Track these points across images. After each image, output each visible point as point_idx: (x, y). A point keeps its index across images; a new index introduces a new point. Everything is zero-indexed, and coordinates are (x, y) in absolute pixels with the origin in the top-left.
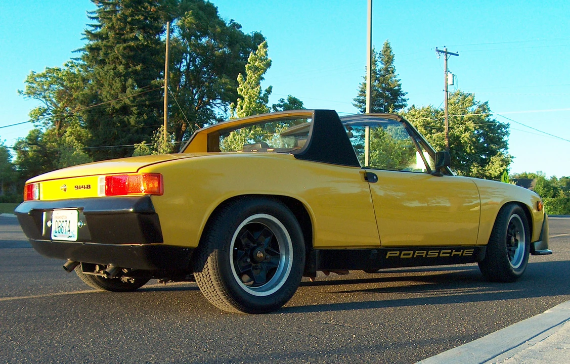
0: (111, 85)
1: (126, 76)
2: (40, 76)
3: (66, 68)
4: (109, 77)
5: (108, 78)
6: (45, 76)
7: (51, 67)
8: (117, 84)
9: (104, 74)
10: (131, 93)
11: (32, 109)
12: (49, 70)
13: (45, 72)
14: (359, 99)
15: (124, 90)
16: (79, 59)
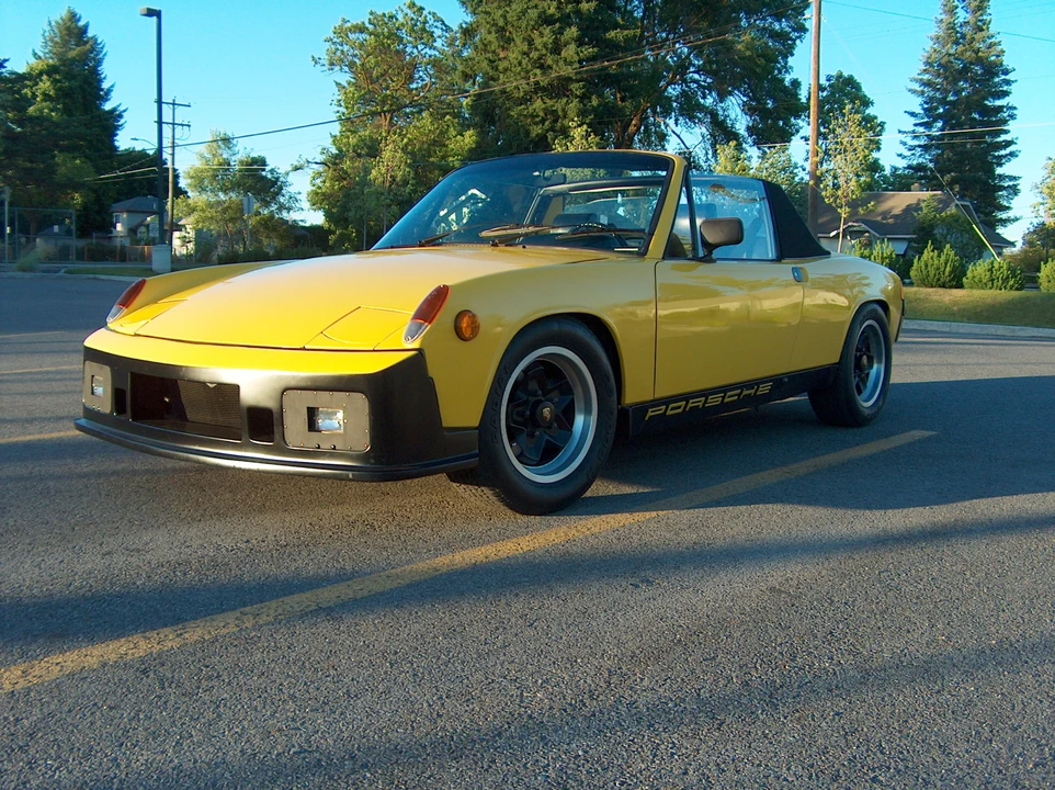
0: (529, 41)
2: (353, 29)
3: (409, 13)
6: (363, 29)
7: (379, 12)
8: (545, 37)
10: (578, 54)
12: (374, 19)
13: (366, 21)
14: (921, 80)
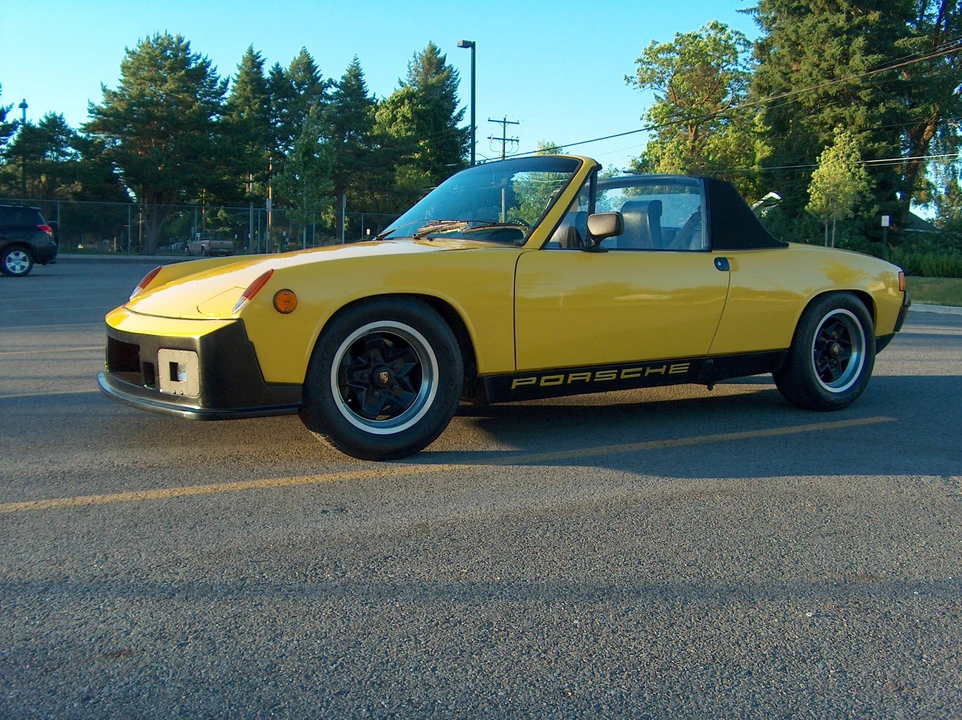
0: (820, 53)
1: (854, 32)
2: (662, 50)
3: (712, 33)
4: (818, 38)
5: (814, 39)
6: (670, 49)
7: (685, 33)
8: (833, 49)
9: (806, 32)
10: (863, 62)
11: (648, 108)
12: (681, 39)
13: (673, 42)
15: (845, 57)
16: (751, 10)
